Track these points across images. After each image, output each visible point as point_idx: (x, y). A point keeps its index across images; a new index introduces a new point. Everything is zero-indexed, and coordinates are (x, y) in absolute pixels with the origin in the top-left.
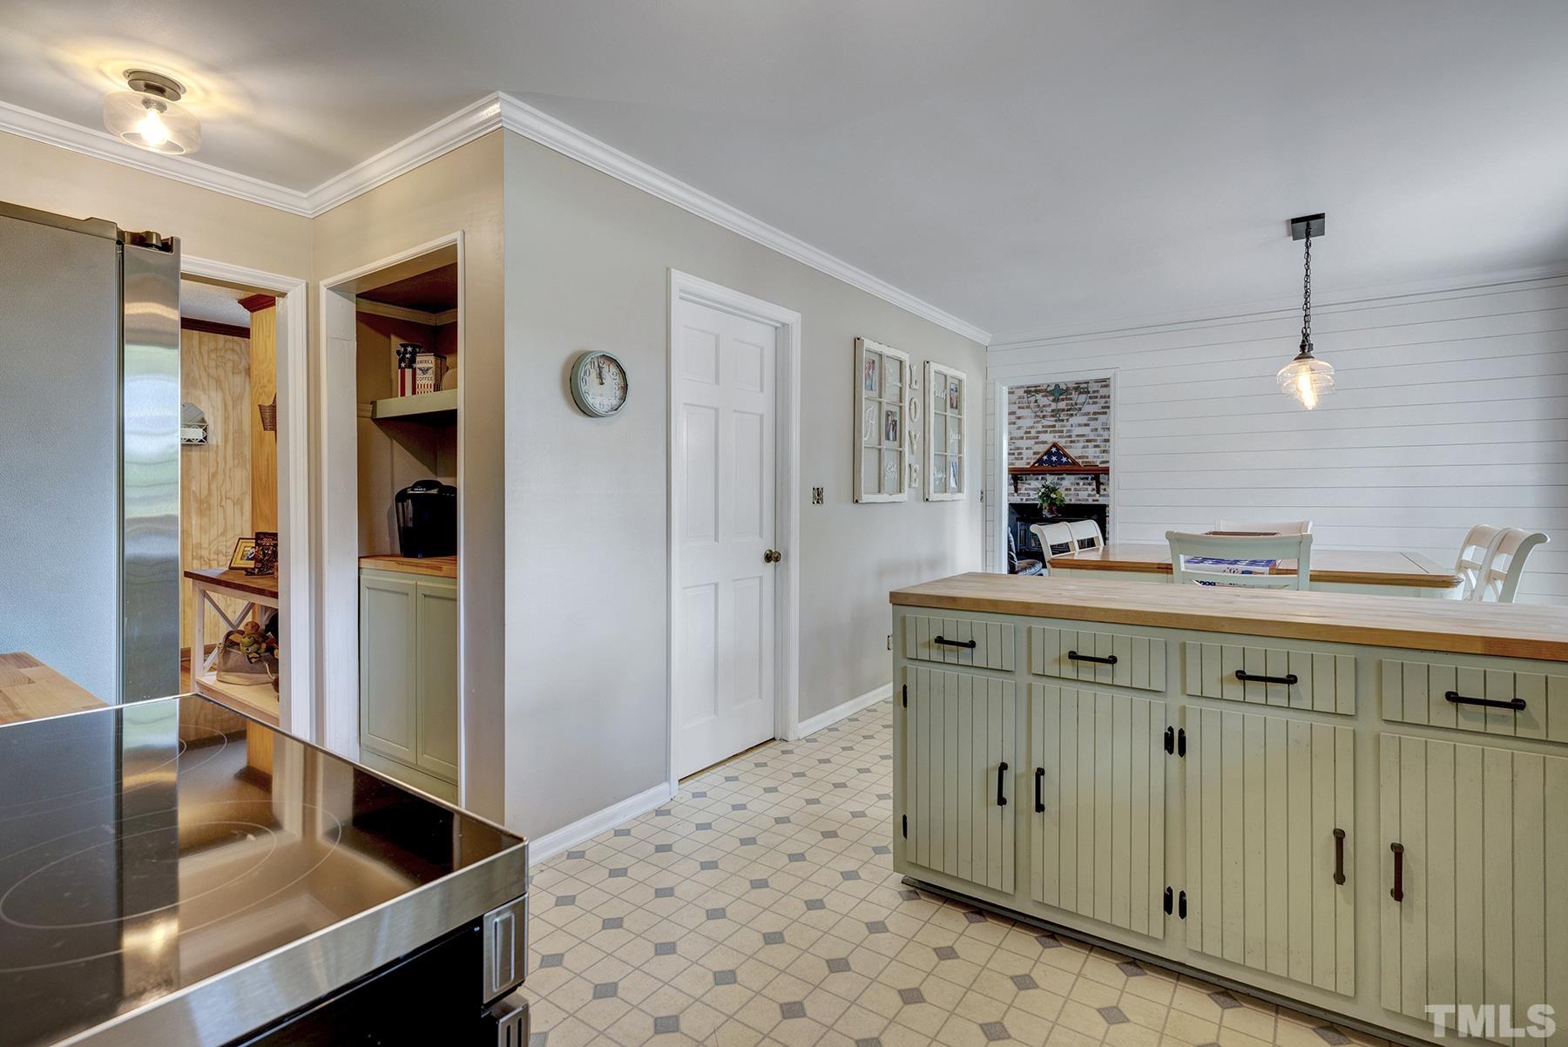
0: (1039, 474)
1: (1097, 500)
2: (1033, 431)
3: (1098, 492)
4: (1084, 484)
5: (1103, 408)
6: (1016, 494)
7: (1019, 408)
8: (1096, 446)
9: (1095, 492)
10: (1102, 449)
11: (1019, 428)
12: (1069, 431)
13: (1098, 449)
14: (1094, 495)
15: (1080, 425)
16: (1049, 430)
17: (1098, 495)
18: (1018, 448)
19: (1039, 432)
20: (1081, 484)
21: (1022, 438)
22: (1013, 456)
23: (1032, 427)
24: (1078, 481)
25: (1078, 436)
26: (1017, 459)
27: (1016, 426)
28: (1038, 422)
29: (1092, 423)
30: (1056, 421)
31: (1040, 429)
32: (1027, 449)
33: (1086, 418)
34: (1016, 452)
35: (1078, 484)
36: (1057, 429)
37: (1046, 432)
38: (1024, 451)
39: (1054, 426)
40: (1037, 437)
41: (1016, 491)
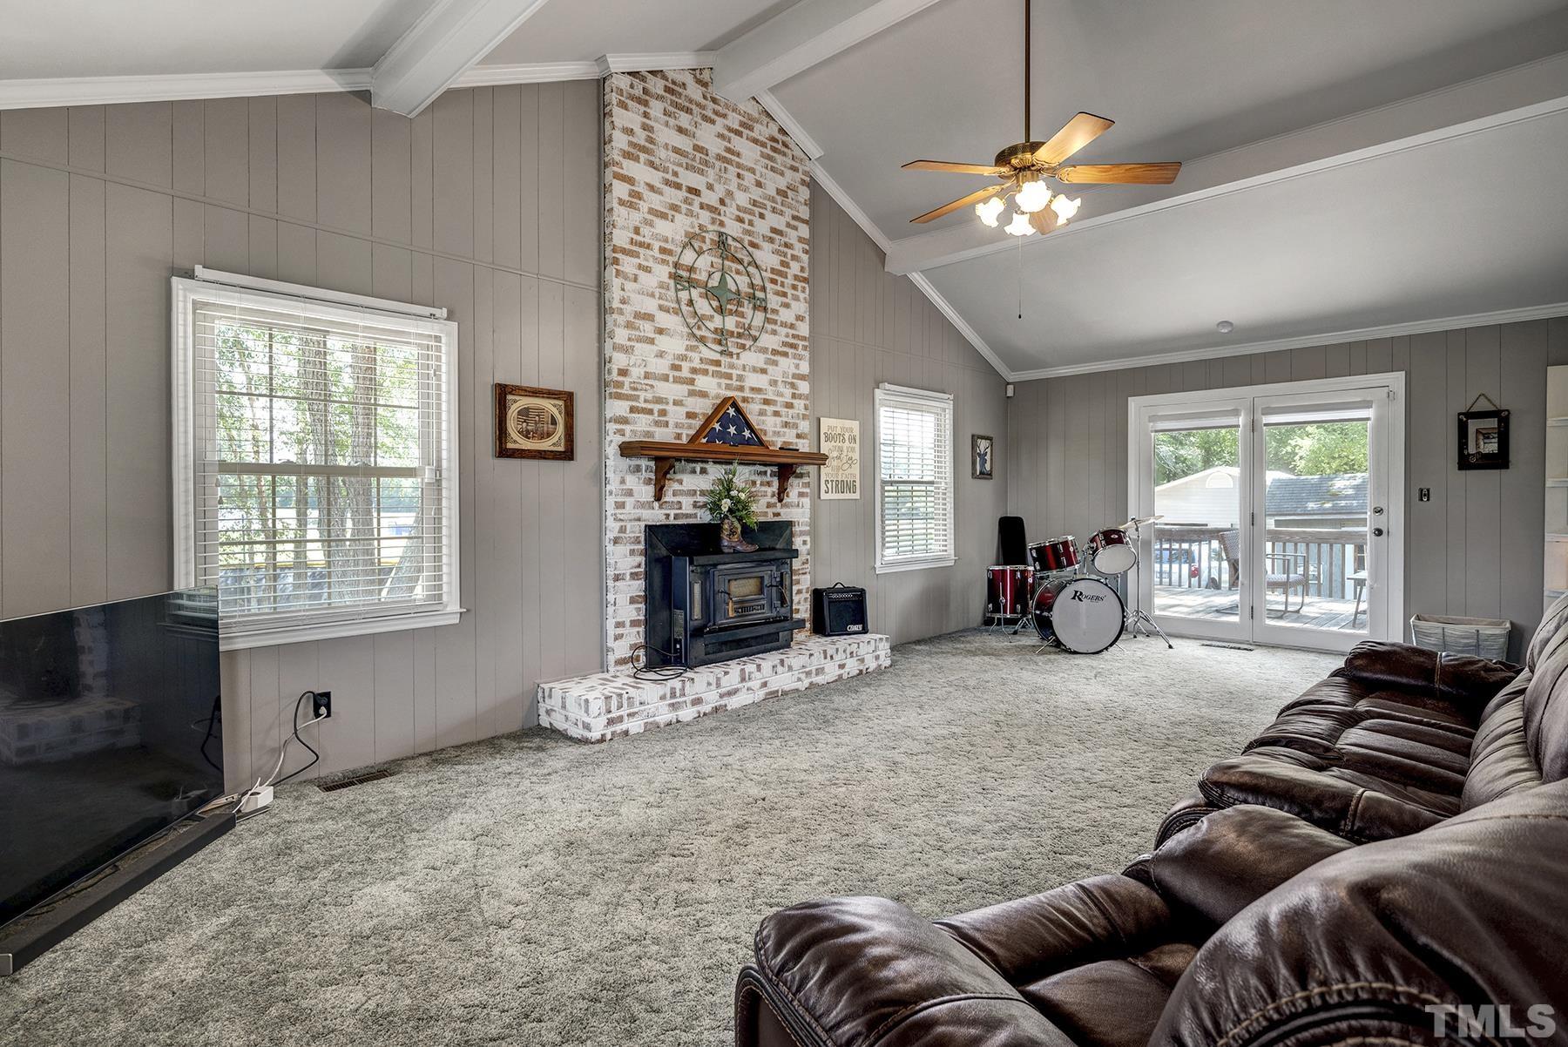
0: (697, 462)
1: (778, 515)
2: (686, 366)
3: (780, 500)
4: (762, 484)
5: (785, 344)
6: (656, 504)
7: (661, 308)
8: (776, 414)
9: (775, 500)
10: (785, 419)
11: (661, 354)
12: (740, 378)
13: (778, 420)
14: (774, 505)
15: (755, 370)
16: (712, 368)
17: (779, 505)
18: (659, 400)
19: (694, 371)
20: (758, 482)
21: (665, 378)
22: (651, 417)
23: (684, 358)
24: (753, 478)
25: (752, 389)
26: (657, 423)
27: (654, 348)
28: (690, 348)
29: (770, 368)
30: (722, 353)
31: (696, 364)
32: (676, 403)
33: (762, 357)
34: (656, 407)
35: (754, 483)
36: (722, 369)
37: (705, 372)
38: (670, 408)
39: (718, 363)
40: (692, 382)
41: (658, 496)
